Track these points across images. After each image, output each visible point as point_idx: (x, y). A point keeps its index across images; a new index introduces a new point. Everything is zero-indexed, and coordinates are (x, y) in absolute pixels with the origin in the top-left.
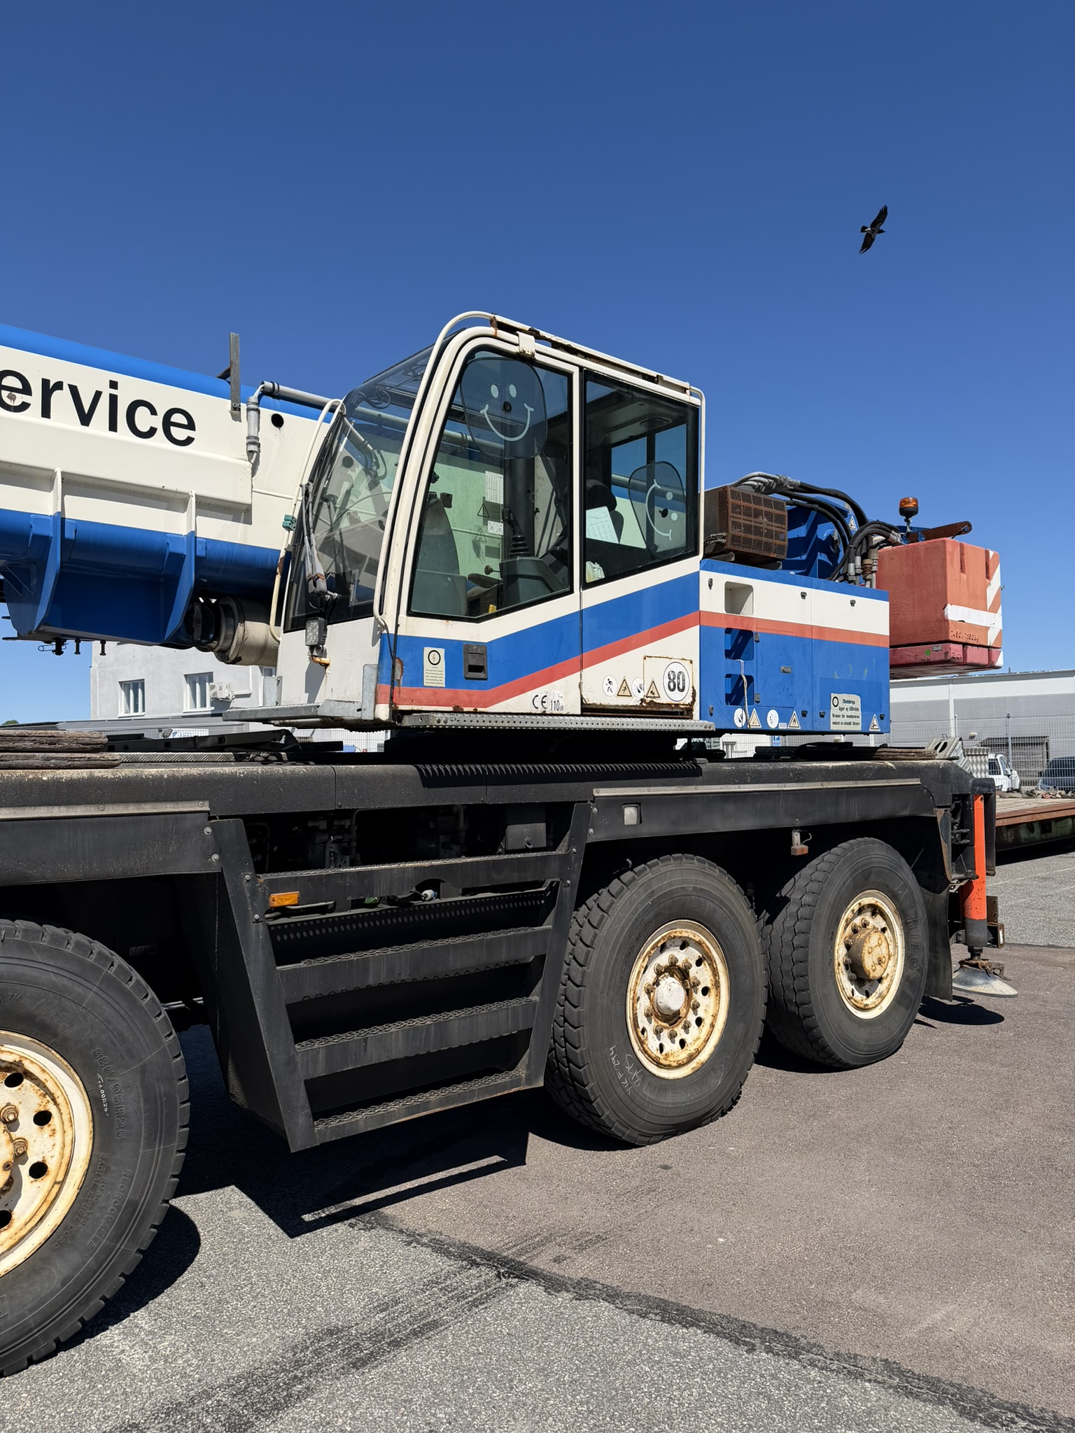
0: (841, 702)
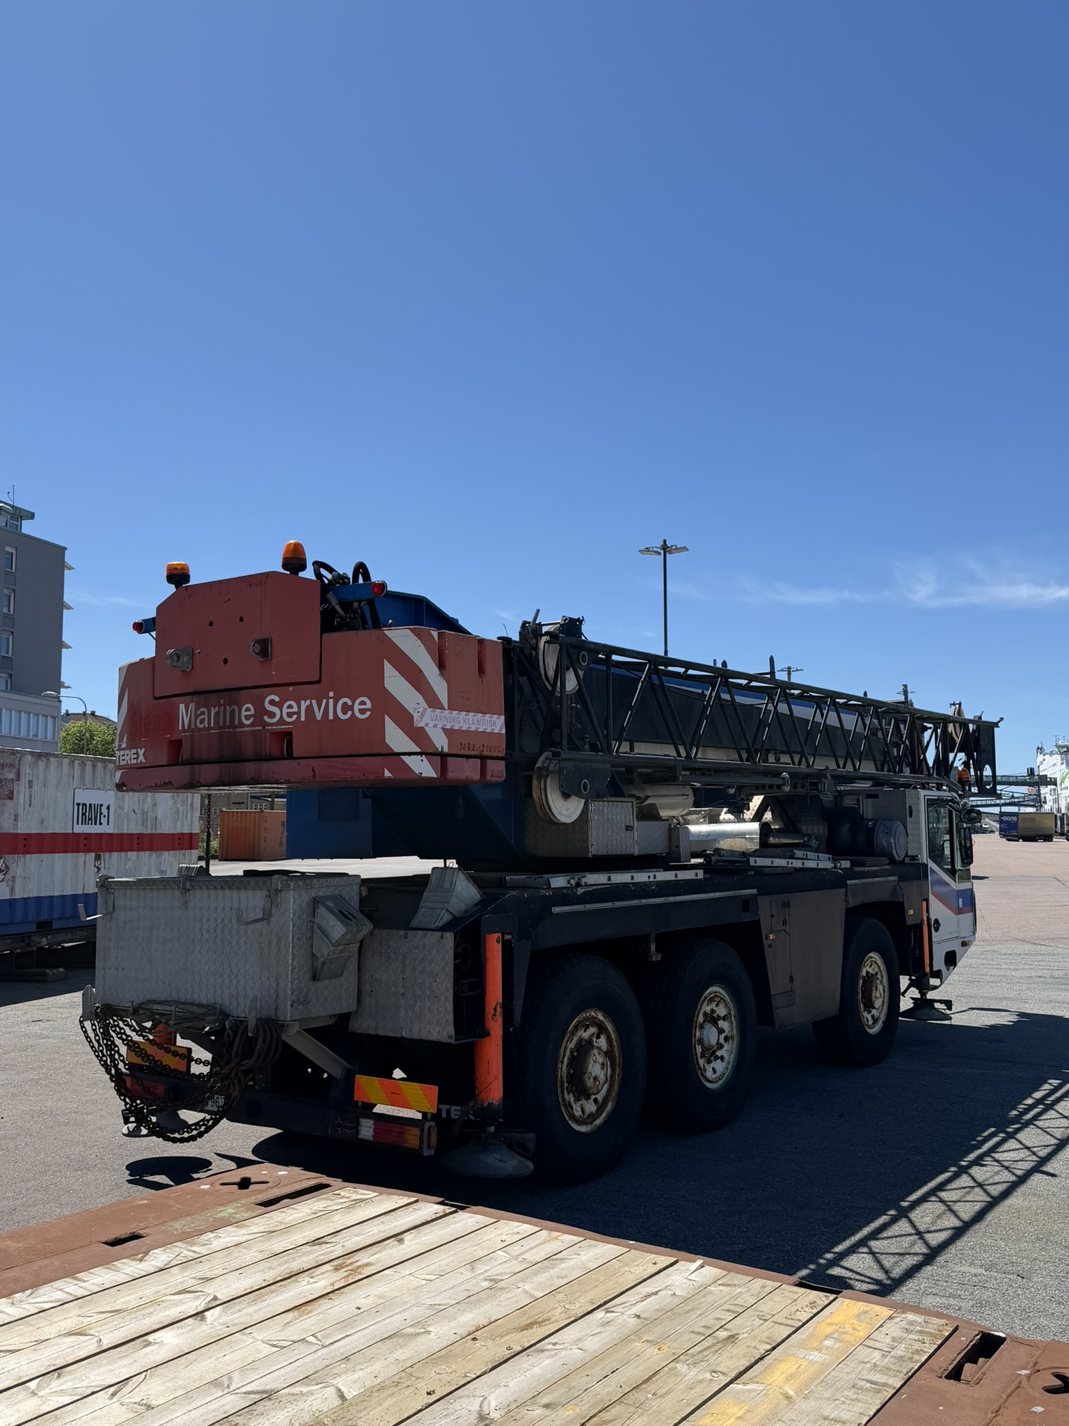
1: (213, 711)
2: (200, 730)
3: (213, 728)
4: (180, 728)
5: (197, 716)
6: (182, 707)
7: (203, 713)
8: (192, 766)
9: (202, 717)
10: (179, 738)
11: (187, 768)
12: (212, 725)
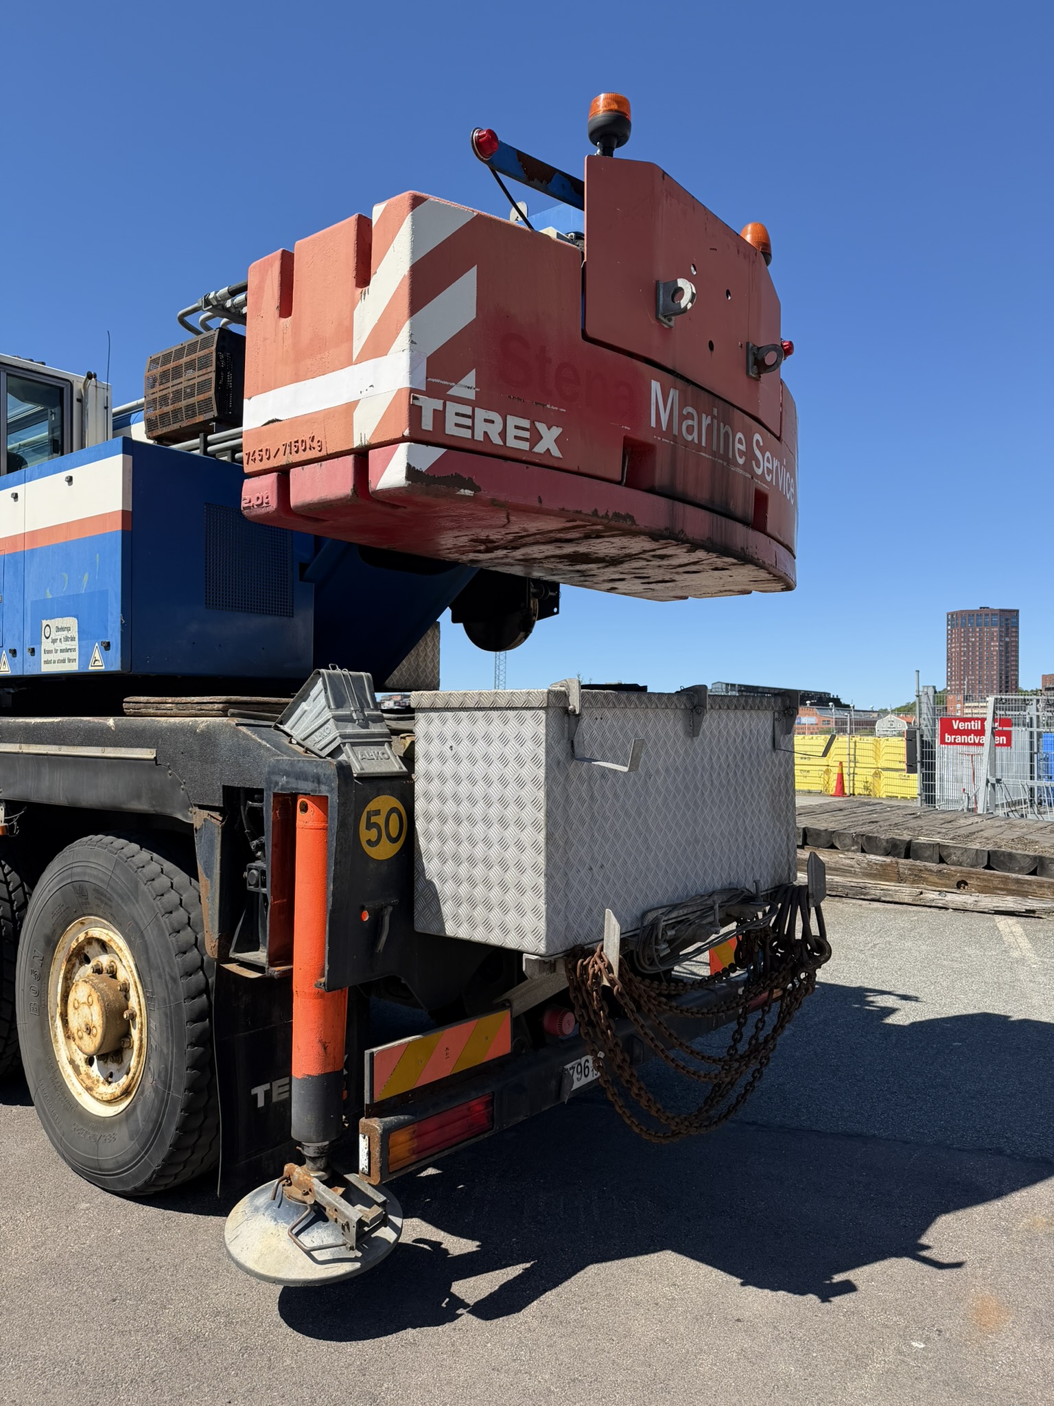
0: (53, 630)
1: (706, 421)
2: (687, 444)
3: (705, 450)
4: (653, 424)
5: (683, 418)
6: (655, 386)
7: (689, 416)
8: (671, 501)
9: (690, 422)
10: (650, 441)
11: (662, 502)
12: (704, 444)
